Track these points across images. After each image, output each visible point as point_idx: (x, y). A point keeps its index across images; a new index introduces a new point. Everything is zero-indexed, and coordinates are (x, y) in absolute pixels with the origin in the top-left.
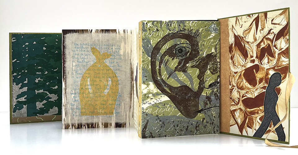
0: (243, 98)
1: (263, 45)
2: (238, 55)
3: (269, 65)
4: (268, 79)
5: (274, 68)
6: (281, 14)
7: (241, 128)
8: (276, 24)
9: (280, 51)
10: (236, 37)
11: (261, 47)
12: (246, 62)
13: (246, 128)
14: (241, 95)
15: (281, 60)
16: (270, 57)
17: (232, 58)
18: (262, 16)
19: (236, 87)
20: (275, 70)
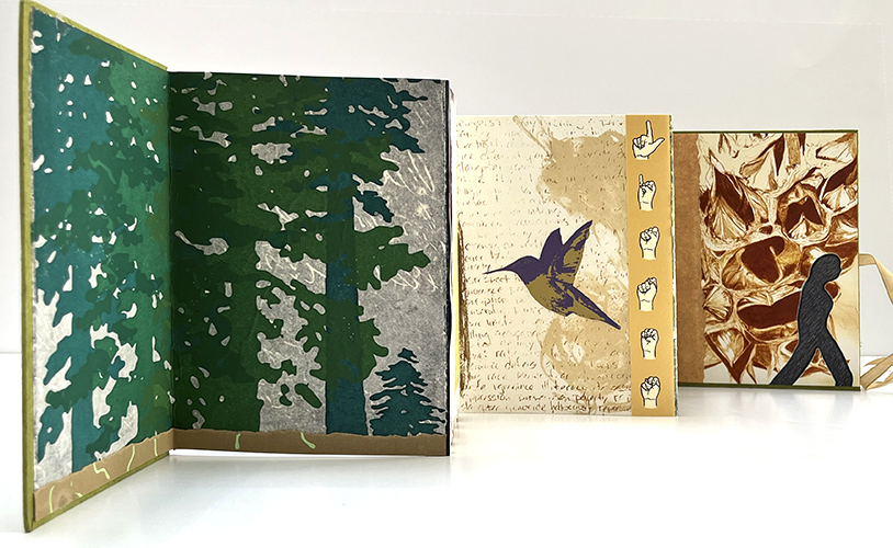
0: (740, 308)
1: (793, 199)
2: (725, 216)
3: (808, 238)
5: (821, 246)
6: (839, 141)
7: (736, 370)
8: (828, 159)
9: (837, 213)
10: (721, 178)
11: (790, 202)
12: (748, 232)
13: (750, 368)
14: (736, 302)
15: (838, 229)
16: (811, 224)
17: (708, 221)
19: (721, 284)
20: (827, 249)
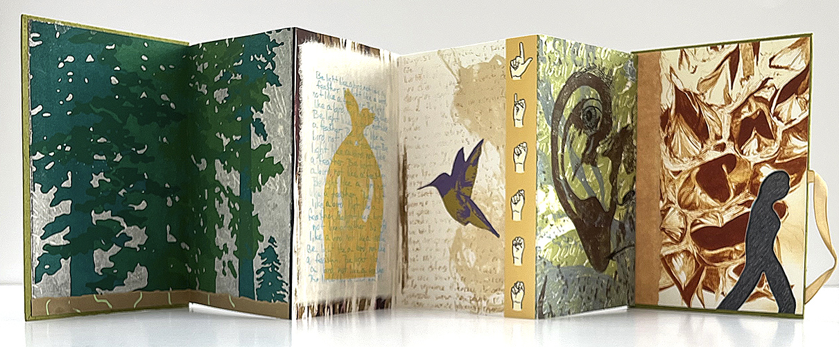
0: (695, 229)
1: (746, 113)
2: (683, 134)
3: (759, 154)
4: (758, 185)
5: (771, 162)
6: (793, 47)
7: (687, 293)
8: (781, 68)
9: (789, 126)
10: (680, 95)
11: (743, 117)
12: (704, 149)
13: (699, 291)
14: (690, 223)
15: (789, 144)
16: (763, 139)
17: (667, 141)
18: (745, 50)
19: (677, 204)
20: (776, 166)
